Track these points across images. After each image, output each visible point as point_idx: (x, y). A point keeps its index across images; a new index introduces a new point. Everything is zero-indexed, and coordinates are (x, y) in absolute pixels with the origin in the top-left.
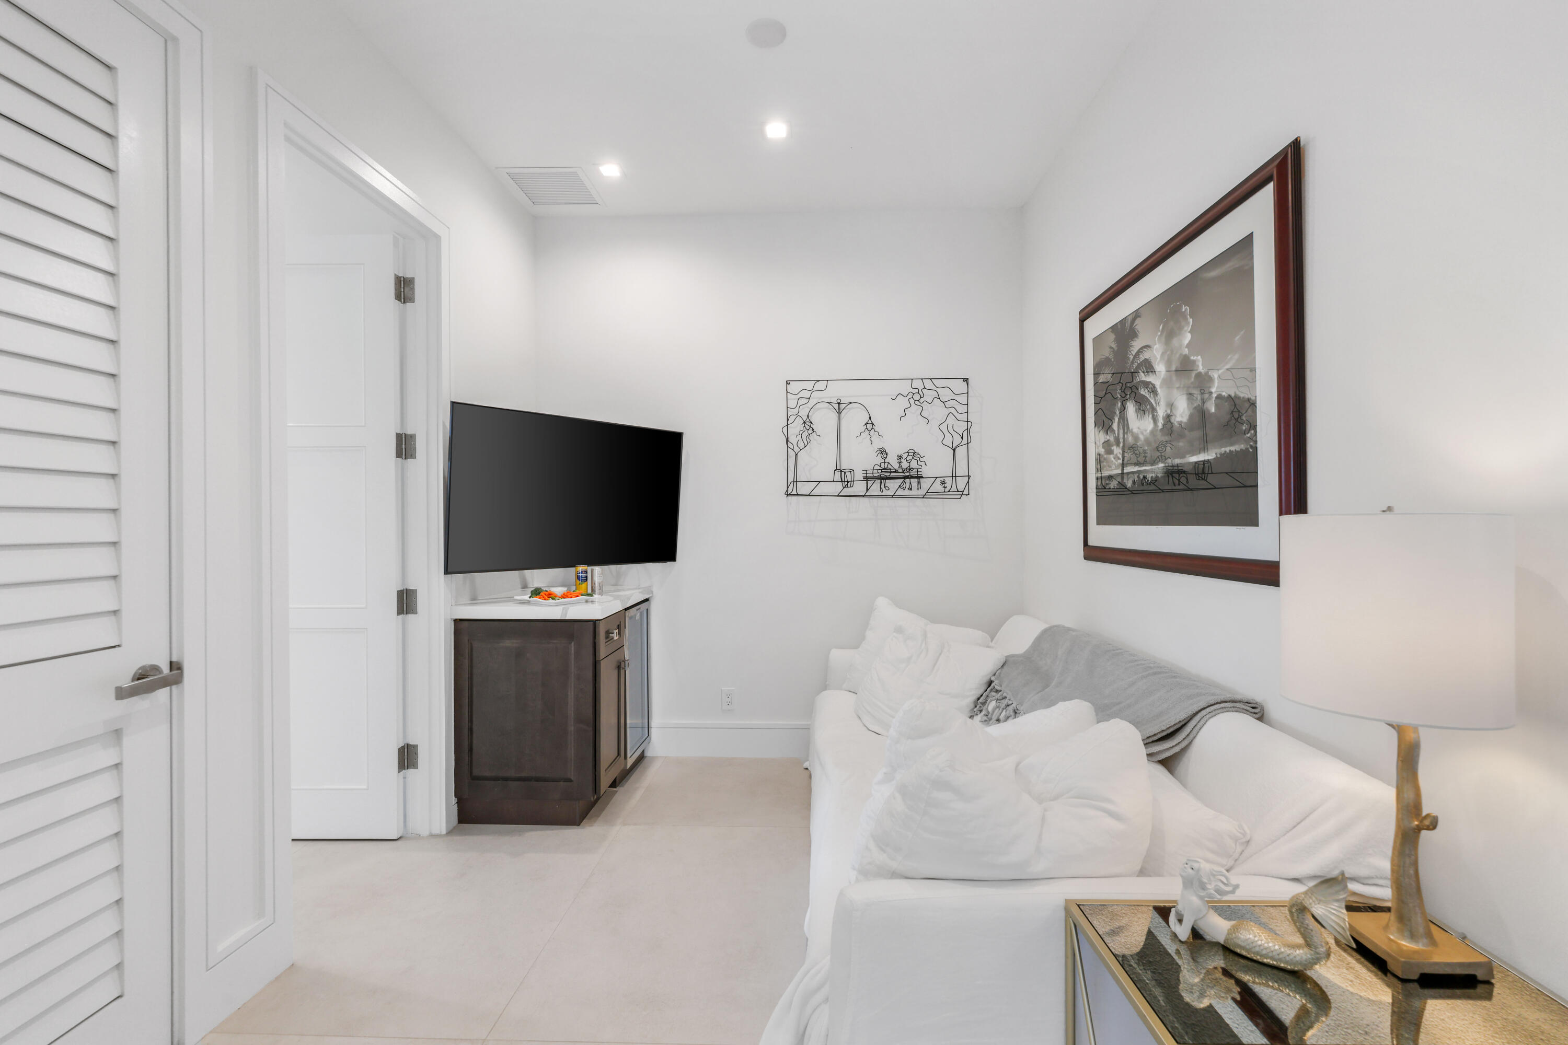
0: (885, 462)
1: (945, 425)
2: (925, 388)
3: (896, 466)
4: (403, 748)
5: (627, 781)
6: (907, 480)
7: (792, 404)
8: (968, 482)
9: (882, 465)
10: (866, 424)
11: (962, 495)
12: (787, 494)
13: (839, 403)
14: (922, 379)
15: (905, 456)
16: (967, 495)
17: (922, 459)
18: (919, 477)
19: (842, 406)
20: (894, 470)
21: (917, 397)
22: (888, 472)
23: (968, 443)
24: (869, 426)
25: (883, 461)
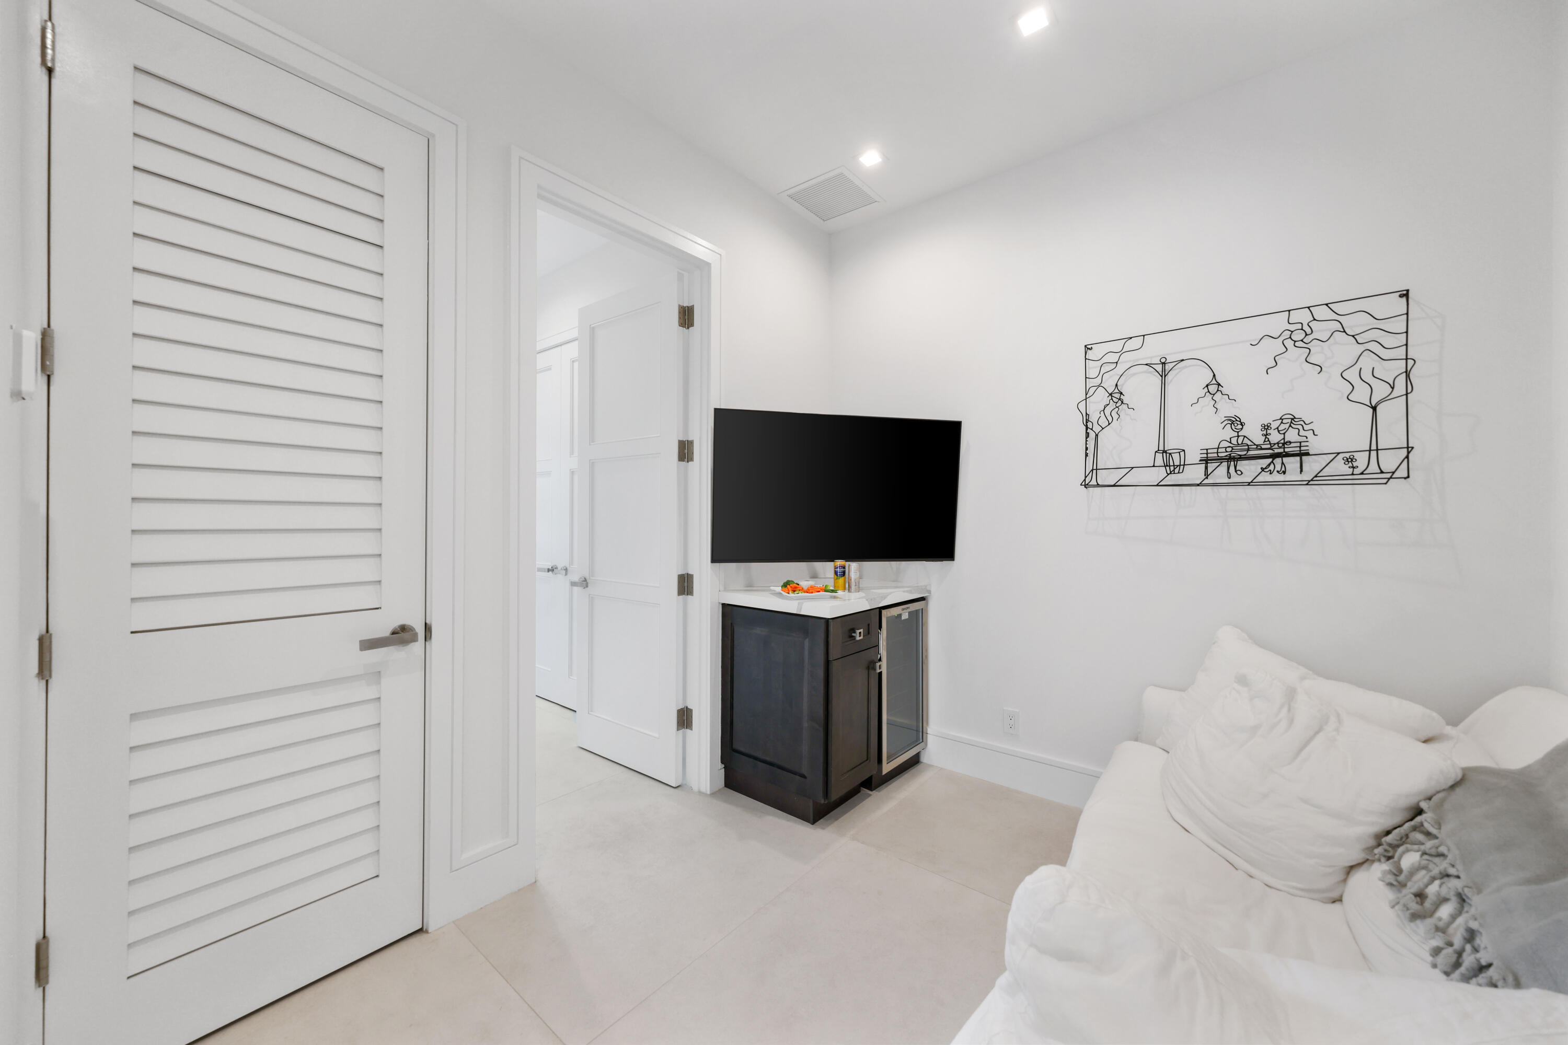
0: (1238, 436)
1: (1356, 369)
2: (1315, 319)
3: (1259, 440)
4: (682, 709)
5: (886, 787)
6: (1278, 461)
7: (1092, 373)
8: (1407, 457)
9: (1234, 441)
10: (1207, 386)
11: (1389, 479)
12: (1085, 485)
13: (1164, 364)
14: (1309, 308)
15: (1275, 425)
16: (1405, 478)
17: (1306, 427)
18: (1302, 454)
19: (1168, 367)
20: (1255, 447)
21: (1298, 336)
22: (1242, 450)
23: (1407, 394)
24: (1213, 388)
25: (1236, 434)
